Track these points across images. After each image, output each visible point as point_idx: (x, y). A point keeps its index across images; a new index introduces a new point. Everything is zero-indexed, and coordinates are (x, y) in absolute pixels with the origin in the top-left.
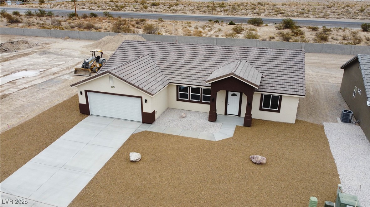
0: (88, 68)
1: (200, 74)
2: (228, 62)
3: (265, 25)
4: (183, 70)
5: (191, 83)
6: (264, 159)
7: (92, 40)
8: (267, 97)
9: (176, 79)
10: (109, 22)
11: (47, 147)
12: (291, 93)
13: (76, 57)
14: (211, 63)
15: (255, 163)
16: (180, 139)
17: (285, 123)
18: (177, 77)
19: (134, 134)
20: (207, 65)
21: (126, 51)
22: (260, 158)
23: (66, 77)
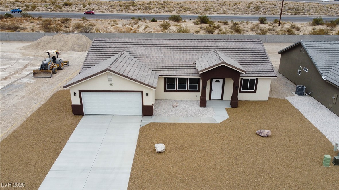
0: (48, 69)
1: (183, 65)
2: (203, 53)
3: (184, 21)
4: (166, 63)
5: (179, 74)
6: (269, 132)
7: (24, 41)
8: (246, 81)
9: (163, 72)
10: (31, 23)
11: (59, 153)
12: (266, 75)
13: (20, 60)
14: (189, 55)
15: (263, 137)
16: (189, 126)
17: (261, 101)
18: (163, 70)
19: (142, 127)
20: (186, 57)
21: (101, 49)
22: (266, 132)
23: (25, 80)
